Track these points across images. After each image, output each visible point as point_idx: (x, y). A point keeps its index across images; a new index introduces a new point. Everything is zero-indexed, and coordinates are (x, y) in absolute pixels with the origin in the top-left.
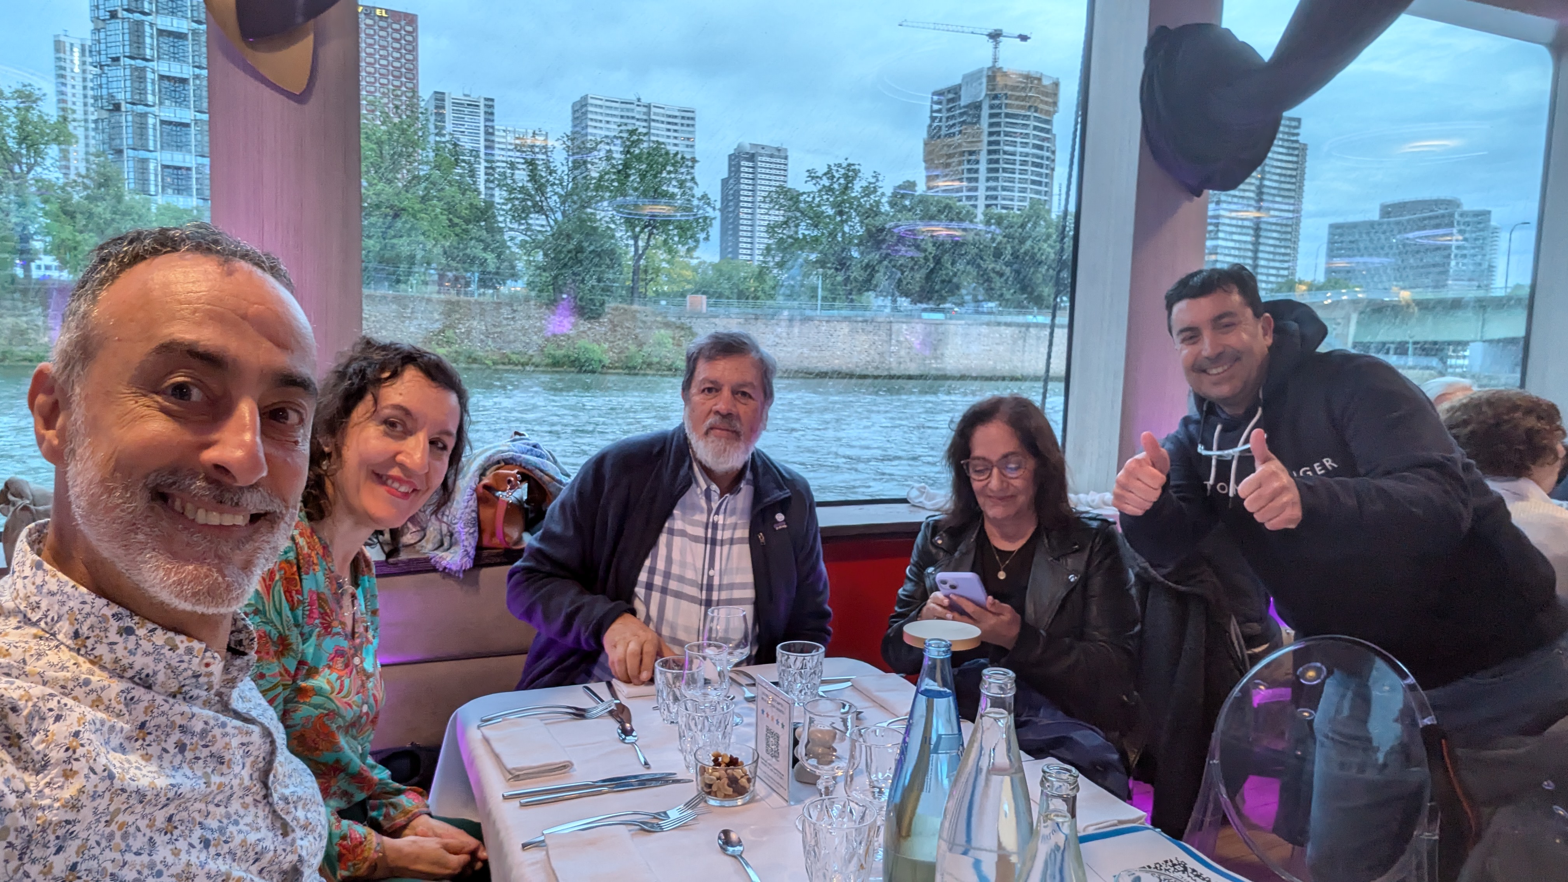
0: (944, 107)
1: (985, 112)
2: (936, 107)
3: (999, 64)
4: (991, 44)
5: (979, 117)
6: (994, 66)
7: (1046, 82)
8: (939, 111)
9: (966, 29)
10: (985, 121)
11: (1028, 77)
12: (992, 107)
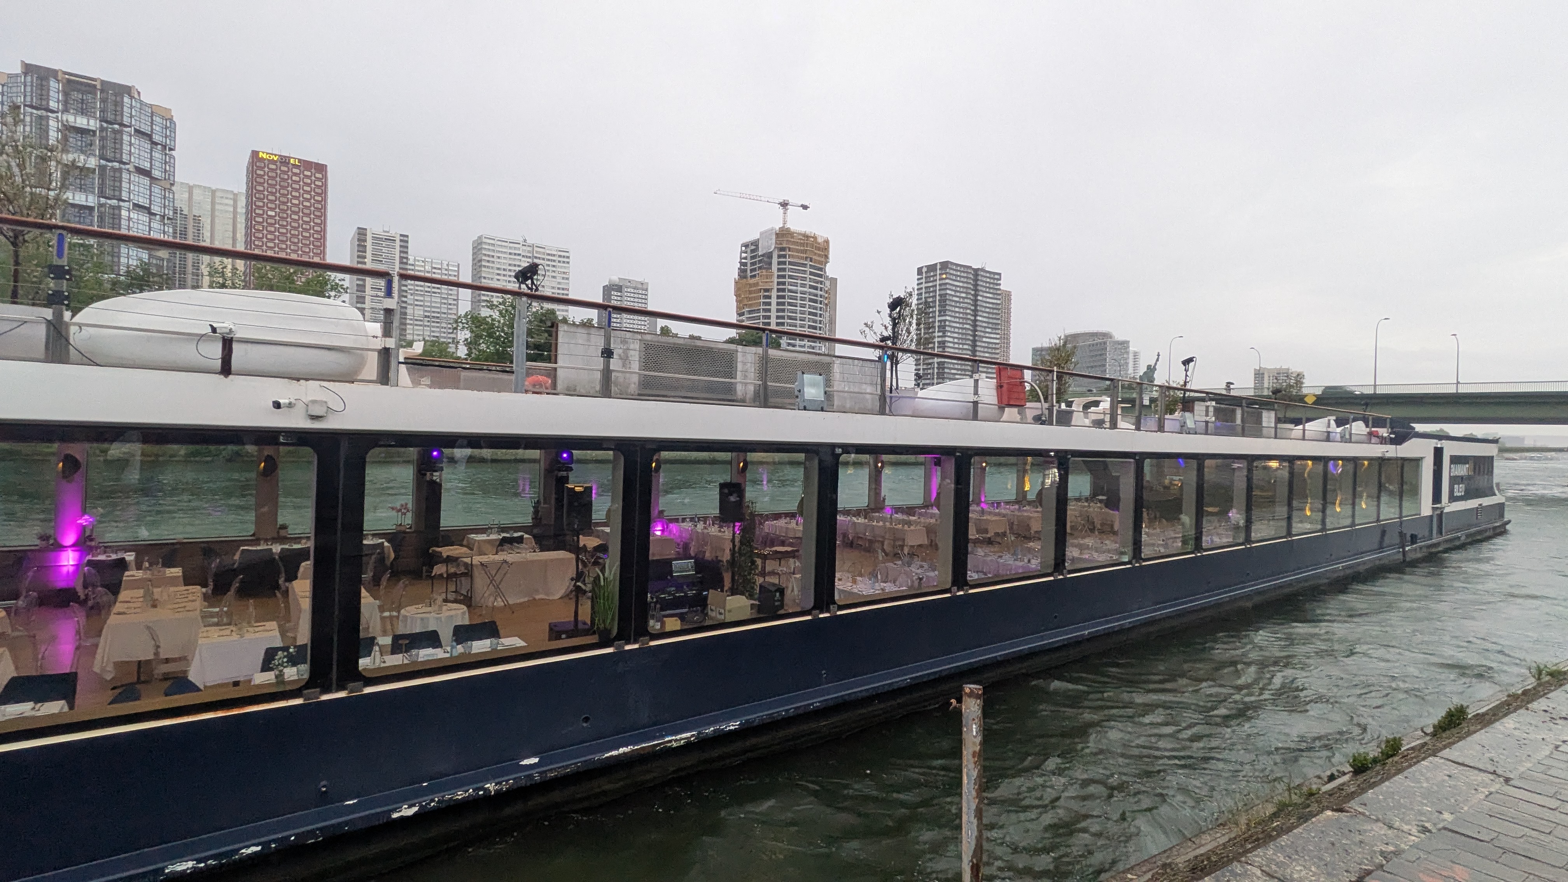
0: (749, 255)
1: (775, 260)
2: (744, 255)
3: (788, 226)
4: (781, 210)
5: (770, 264)
6: (783, 227)
7: (820, 240)
8: (745, 258)
9: (763, 199)
10: (775, 267)
11: (807, 236)
12: (779, 256)
